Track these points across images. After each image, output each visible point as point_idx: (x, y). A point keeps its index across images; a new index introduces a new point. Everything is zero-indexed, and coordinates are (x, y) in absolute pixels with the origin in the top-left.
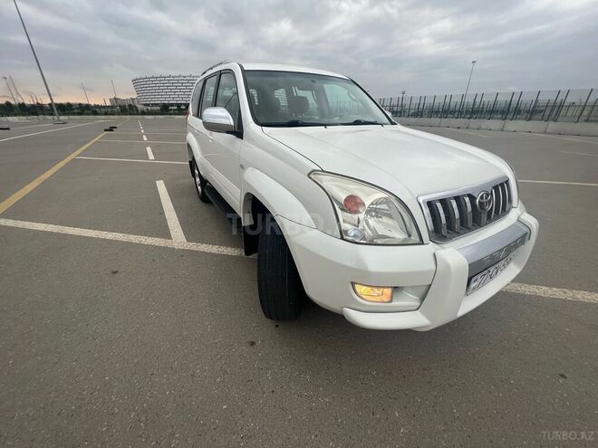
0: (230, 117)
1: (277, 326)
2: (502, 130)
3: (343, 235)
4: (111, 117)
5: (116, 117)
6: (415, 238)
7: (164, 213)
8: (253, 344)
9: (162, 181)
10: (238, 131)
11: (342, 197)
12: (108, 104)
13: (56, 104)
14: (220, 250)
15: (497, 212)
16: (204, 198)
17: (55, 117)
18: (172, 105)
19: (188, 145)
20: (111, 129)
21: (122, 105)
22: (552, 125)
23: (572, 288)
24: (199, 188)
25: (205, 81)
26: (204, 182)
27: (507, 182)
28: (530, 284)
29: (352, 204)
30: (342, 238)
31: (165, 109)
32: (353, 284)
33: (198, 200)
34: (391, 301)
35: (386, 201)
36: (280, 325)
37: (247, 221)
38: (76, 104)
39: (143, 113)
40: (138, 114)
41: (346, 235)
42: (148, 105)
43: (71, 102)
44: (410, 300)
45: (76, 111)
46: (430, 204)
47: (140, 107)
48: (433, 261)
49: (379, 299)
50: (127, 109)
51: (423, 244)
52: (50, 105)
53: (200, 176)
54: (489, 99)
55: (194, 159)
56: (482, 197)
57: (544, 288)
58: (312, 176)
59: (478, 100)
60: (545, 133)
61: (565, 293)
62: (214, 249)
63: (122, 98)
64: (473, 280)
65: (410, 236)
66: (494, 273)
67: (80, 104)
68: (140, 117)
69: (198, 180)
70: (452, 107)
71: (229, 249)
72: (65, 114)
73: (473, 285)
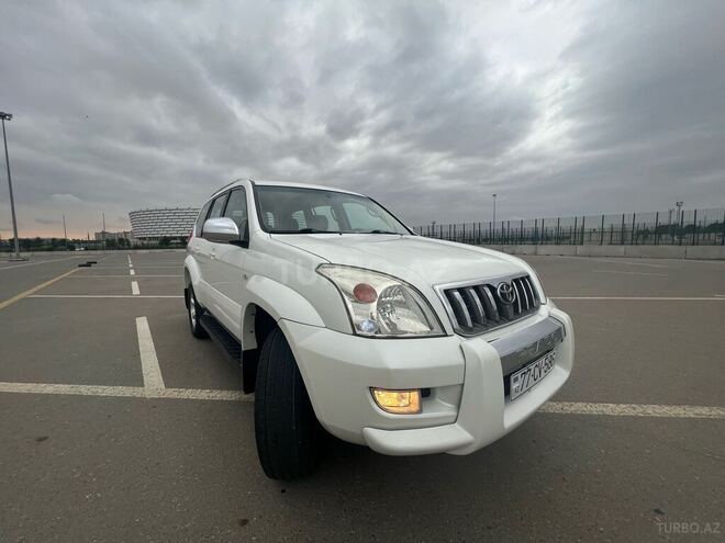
0: (236, 228)
1: (283, 491)
2: (536, 254)
3: (355, 330)
4: (94, 252)
5: (99, 252)
6: (437, 330)
7: (139, 354)
8: (244, 522)
9: (145, 318)
10: (243, 241)
11: (351, 287)
12: (92, 238)
13: (20, 240)
14: (211, 395)
15: (524, 306)
16: (199, 334)
17: (14, 254)
18: (175, 238)
19: (186, 269)
20: (89, 264)
21: (110, 239)
22: (580, 249)
23: (640, 403)
24: (194, 320)
25: (214, 201)
26: (201, 310)
27: (528, 277)
28: (595, 402)
29: (362, 293)
30: (355, 334)
31: (165, 243)
32: (372, 389)
33: (191, 336)
34: (420, 411)
35: (400, 290)
36: (288, 490)
37: (248, 343)
38: (47, 240)
39: (136, 247)
40: (129, 248)
41: (359, 329)
42: (144, 239)
43: (42, 236)
44: (443, 409)
45: (46, 247)
46: (448, 293)
47: (133, 241)
48: (461, 355)
49: (405, 410)
50: (116, 243)
51: (447, 335)
52: (12, 240)
53: (197, 305)
54: (515, 227)
55: (191, 285)
56: (502, 288)
57: (611, 405)
58: (320, 270)
59: (506, 226)
60: (576, 255)
61: (634, 408)
62: (203, 394)
63: (112, 231)
64: (512, 378)
65: (432, 328)
66: (537, 373)
67: (54, 240)
68: (130, 251)
69: (193, 311)
70: (483, 235)
71: (225, 393)
72: (29, 251)
73: (514, 386)
